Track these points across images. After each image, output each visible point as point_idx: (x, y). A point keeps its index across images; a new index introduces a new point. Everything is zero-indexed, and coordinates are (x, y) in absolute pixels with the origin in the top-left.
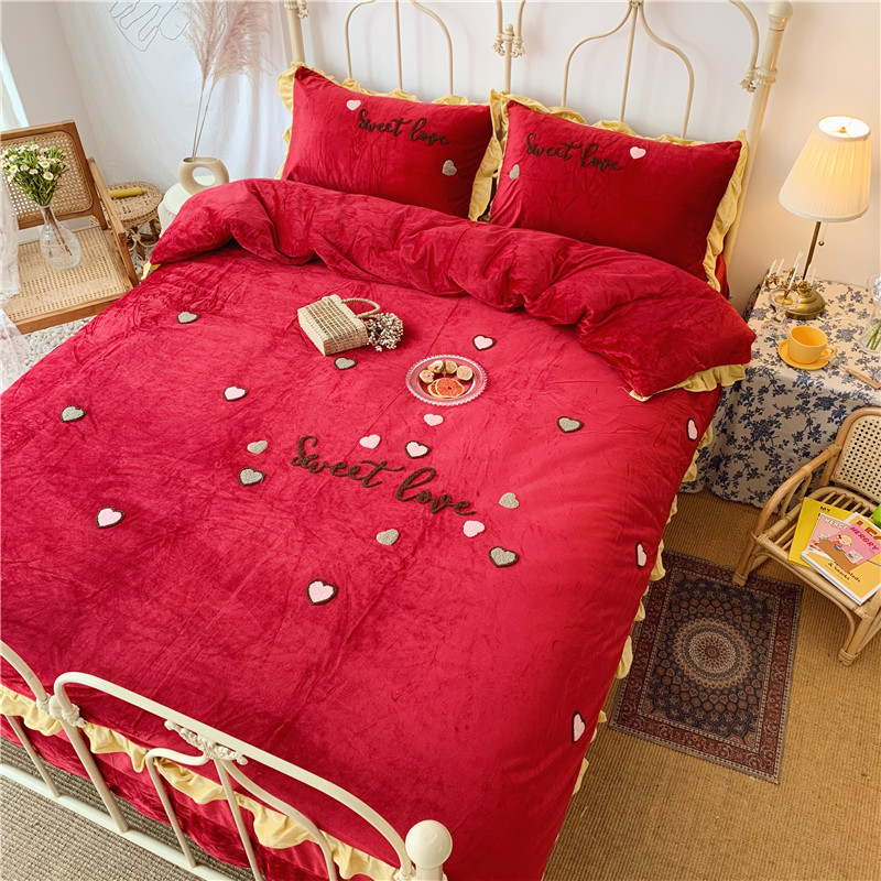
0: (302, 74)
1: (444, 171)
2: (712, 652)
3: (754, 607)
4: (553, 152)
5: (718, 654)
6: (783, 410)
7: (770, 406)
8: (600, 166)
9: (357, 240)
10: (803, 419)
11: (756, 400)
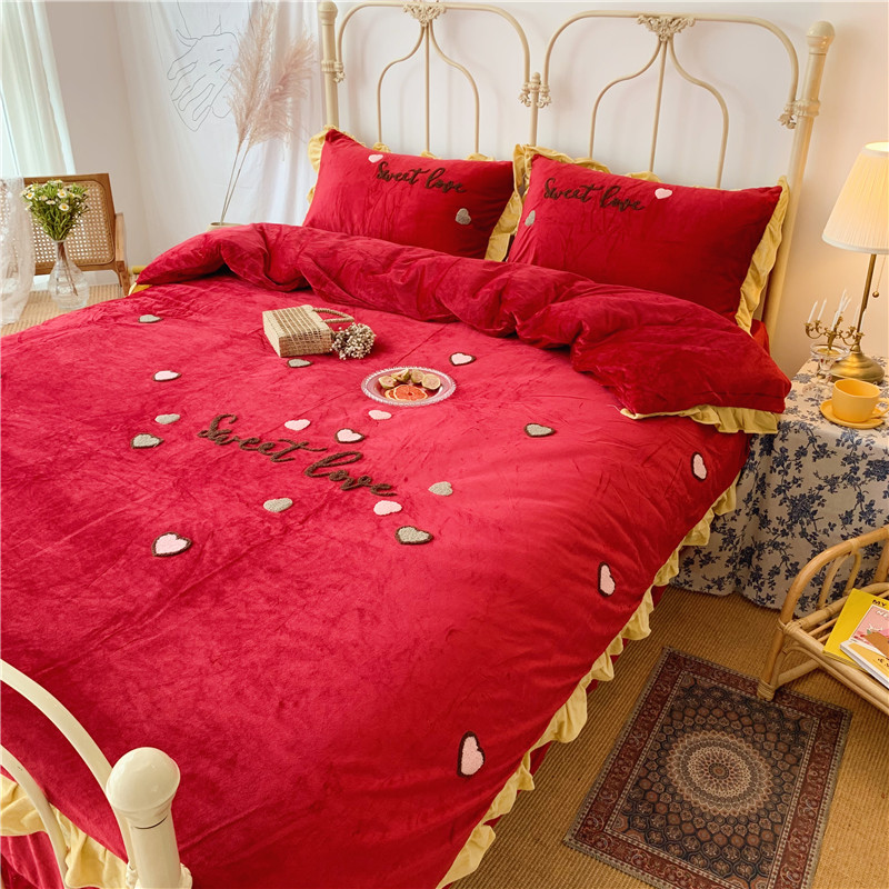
0: (333, 137)
1: (457, 219)
2: (719, 771)
3: (783, 726)
4: (571, 194)
5: (727, 775)
6: (826, 480)
7: (811, 474)
8: (620, 206)
9: (348, 263)
10: (852, 493)
11: (793, 467)
